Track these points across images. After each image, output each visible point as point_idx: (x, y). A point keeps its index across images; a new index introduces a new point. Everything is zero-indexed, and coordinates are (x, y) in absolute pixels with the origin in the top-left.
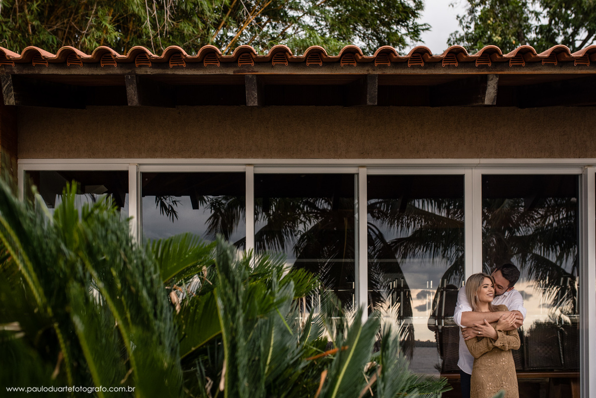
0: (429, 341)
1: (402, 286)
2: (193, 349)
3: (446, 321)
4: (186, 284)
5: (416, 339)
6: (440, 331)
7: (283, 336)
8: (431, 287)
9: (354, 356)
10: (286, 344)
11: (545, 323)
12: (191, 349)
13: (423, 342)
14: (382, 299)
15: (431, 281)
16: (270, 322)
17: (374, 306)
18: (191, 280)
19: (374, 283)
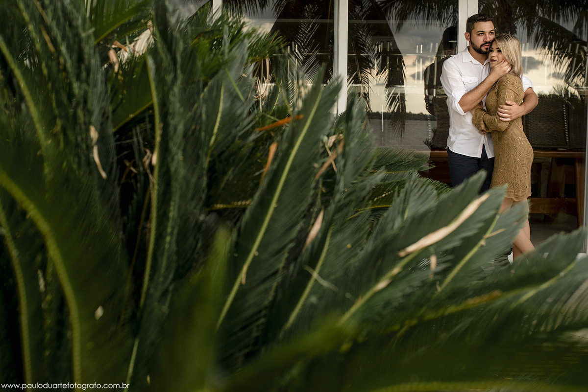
0: (422, 113)
1: (388, 50)
2: (132, 116)
3: (439, 91)
4: (130, 43)
5: (407, 111)
6: (431, 102)
7: (233, 102)
8: (421, 52)
9: (311, 127)
10: (237, 111)
11: (550, 95)
12: (128, 116)
13: (415, 115)
14: (371, 65)
15: (422, 46)
16: (218, 86)
17: (361, 73)
18: (136, 39)
19: (362, 47)
